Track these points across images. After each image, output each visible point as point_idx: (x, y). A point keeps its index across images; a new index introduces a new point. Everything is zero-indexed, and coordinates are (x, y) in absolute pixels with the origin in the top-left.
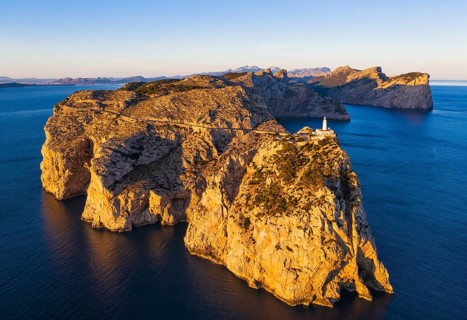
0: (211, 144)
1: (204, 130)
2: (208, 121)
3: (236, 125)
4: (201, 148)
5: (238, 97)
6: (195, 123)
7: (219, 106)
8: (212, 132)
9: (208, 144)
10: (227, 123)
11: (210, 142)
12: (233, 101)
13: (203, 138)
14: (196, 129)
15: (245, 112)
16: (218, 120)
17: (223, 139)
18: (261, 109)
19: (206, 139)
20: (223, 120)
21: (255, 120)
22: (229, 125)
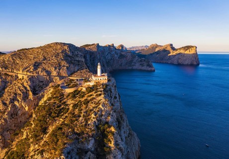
0: (28, 88)
1: (25, 77)
2: (31, 70)
3: (54, 73)
4: (19, 92)
5: (62, 52)
6: (21, 72)
7: (45, 59)
8: (31, 79)
9: (26, 88)
10: (47, 71)
11: (28, 87)
12: (57, 55)
13: (22, 84)
14: (20, 76)
15: (63, 63)
16: (39, 70)
17: (41, 84)
18: (79, 61)
19: (25, 84)
20: (44, 69)
21: (72, 69)
22: (49, 73)
